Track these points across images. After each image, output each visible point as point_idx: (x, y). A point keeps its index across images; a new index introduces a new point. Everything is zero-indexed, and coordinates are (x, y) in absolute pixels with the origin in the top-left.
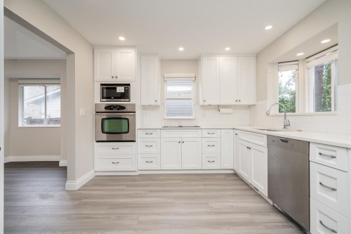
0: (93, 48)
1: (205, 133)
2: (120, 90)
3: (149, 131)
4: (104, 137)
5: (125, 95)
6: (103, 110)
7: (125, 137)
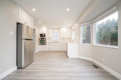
0: (38, 27)
1: (60, 43)
2: (43, 35)
3: (49, 43)
4: (40, 44)
5: (44, 36)
6: (40, 39)
7: (44, 44)
